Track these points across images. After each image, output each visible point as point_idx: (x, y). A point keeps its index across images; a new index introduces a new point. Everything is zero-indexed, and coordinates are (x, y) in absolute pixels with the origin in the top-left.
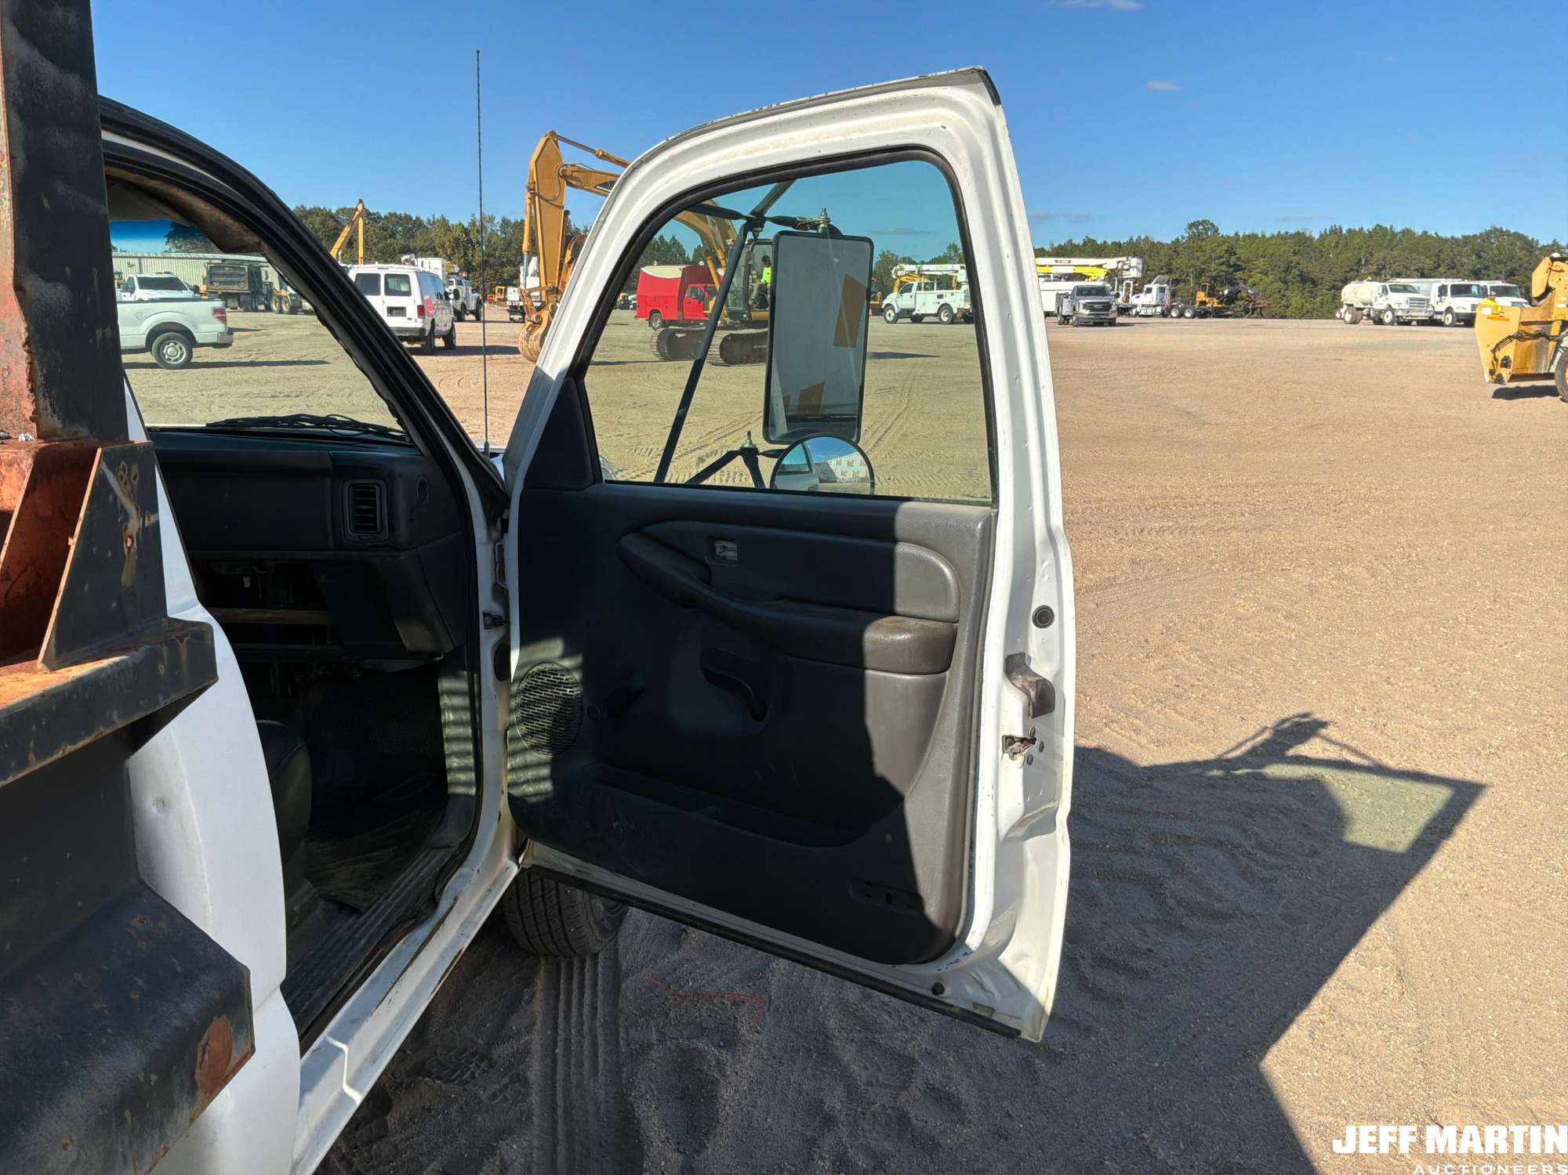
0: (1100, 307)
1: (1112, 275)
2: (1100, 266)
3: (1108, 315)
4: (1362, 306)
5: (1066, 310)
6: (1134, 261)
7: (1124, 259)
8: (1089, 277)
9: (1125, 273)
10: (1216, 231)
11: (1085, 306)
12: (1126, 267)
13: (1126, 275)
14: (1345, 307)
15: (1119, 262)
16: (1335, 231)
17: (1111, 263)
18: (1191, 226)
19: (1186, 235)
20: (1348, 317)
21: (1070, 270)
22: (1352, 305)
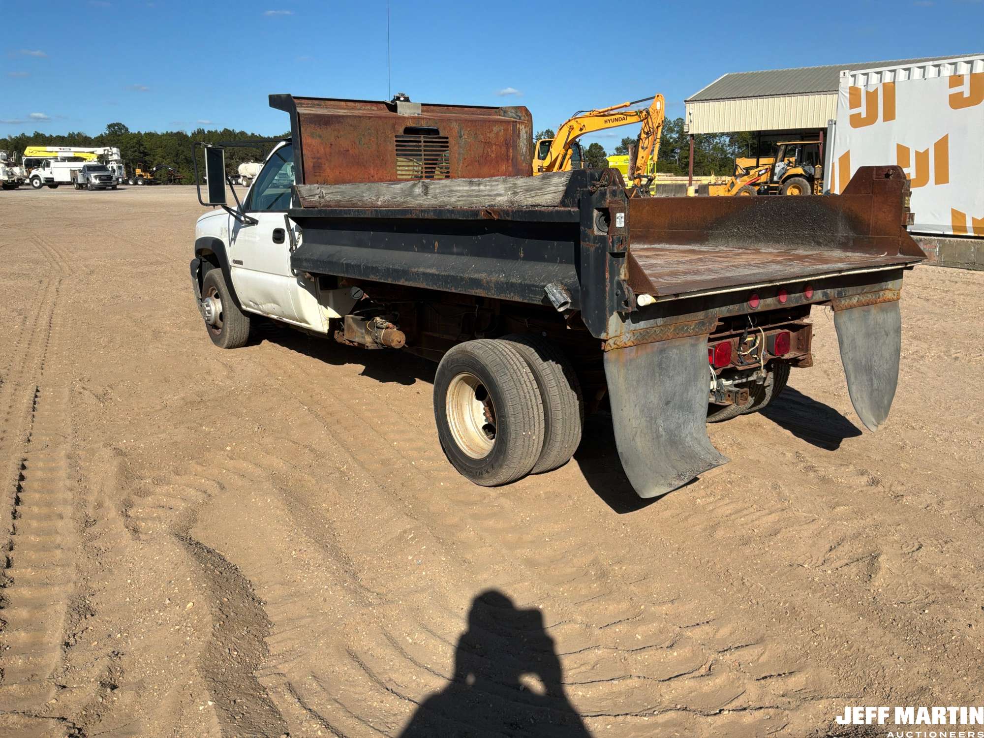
0: (106, 178)
1: (101, 158)
2: (93, 153)
3: (111, 183)
4: (251, 177)
5: (80, 180)
6: (115, 150)
7: (108, 148)
8: (85, 159)
9: (110, 157)
10: (127, 130)
11: (96, 177)
12: (110, 153)
13: (110, 158)
14: (242, 178)
15: (105, 150)
16: (201, 132)
17: (100, 151)
18: (110, 126)
19: (107, 132)
20: (245, 183)
21: (71, 155)
22: (246, 176)
